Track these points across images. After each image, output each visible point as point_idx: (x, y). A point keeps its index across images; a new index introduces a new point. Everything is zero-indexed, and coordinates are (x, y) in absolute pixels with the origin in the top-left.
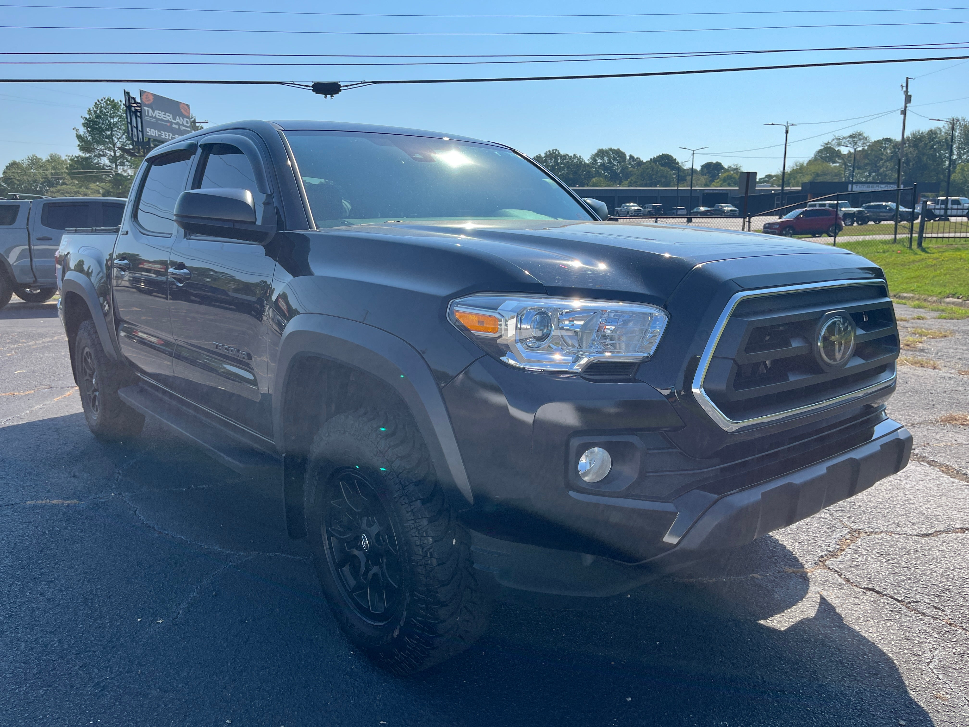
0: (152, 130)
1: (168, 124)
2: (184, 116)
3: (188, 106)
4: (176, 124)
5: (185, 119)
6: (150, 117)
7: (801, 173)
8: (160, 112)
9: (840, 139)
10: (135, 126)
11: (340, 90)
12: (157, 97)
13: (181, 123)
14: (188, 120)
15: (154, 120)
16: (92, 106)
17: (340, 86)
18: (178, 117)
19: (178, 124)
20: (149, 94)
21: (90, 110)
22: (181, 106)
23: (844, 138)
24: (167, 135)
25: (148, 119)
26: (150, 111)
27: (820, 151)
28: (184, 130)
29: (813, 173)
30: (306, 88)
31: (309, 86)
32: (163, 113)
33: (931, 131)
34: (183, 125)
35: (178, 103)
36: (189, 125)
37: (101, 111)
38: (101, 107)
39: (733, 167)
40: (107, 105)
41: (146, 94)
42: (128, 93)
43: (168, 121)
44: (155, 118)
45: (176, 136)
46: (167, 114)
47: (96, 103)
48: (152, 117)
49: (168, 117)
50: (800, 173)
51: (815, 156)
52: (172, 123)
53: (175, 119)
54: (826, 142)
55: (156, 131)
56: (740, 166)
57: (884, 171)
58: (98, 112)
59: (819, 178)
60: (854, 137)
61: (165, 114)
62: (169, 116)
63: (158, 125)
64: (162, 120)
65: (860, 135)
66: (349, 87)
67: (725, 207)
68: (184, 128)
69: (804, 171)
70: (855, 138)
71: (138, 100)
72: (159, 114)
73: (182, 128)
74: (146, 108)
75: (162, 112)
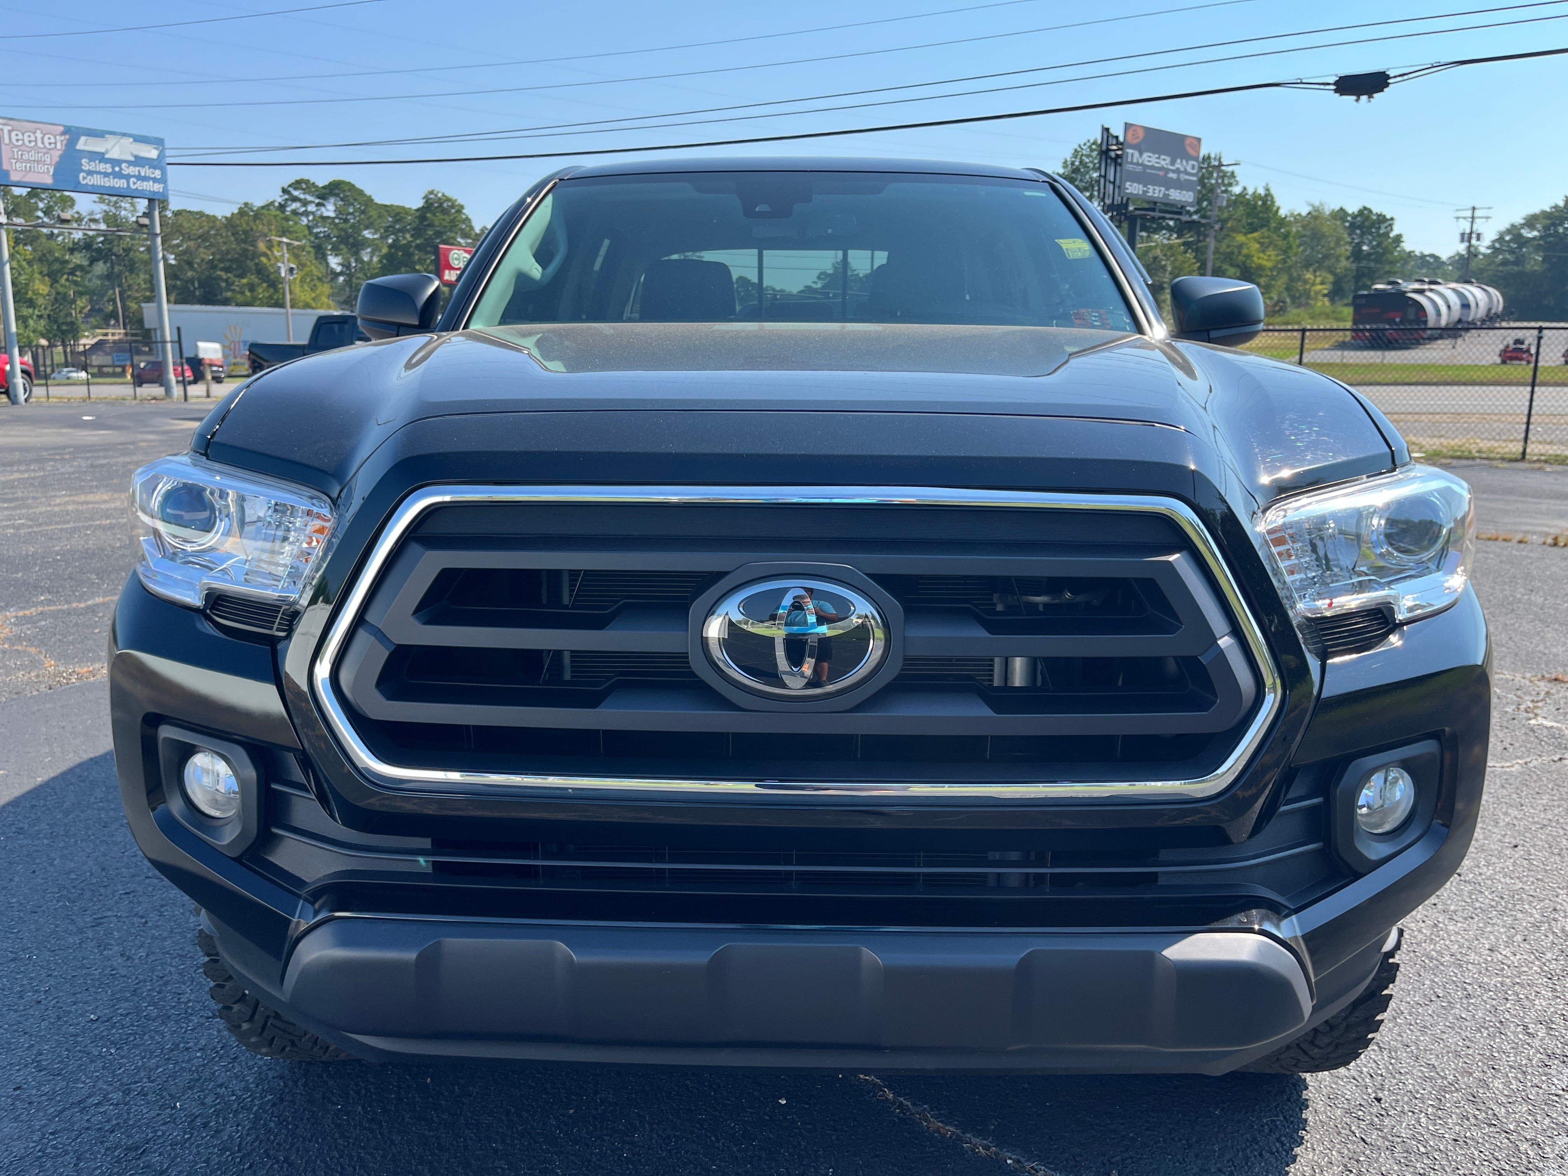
0: (1135, 184)
1: (1161, 173)
2: (1188, 157)
3: (1199, 140)
4: (1173, 171)
5: (1191, 163)
6: (1135, 164)
8: (1150, 154)
10: (1112, 180)
11: (1387, 85)
12: (1150, 132)
13: (1182, 169)
14: (1195, 163)
15: (1139, 169)
16: (1068, 156)
17: (1388, 77)
18: (1179, 161)
19: (1177, 171)
20: (1139, 129)
21: (1065, 162)
22: (1187, 142)
24: (1156, 192)
25: (1129, 167)
26: (1136, 154)
28: (1186, 180)
30: (1322, 87)
31: (1329, 84)
32: (1157, 156)
34: (1186, 172)
35: (1183, 137)
36: (1194, 172)
37: (1081, 162)
38: (1082, 155)
40: (1092, 150)
41: (1134, 128)
42: (1107, 130)
43: (1162, 169)
44: (1142, 165)
45: (1172, 190)
46: (1163, 157)
47: (1076, 150)
48: (1138, 164)
49: (1163, 163)
52: (1167, 171)
53: (1172, 164)
55: (1141, 186)
58: (1077, 163)
61: (1158, 158)
62: (1164, 160)
63: (1146, 176)
64: (1152, 167)
66: (1406, 77)
68: (1187, 177)
71: (1121, 139)
72: (1149, 159)
73: (1183, 177)
74: (1130, 151)
75: (1154, 153)
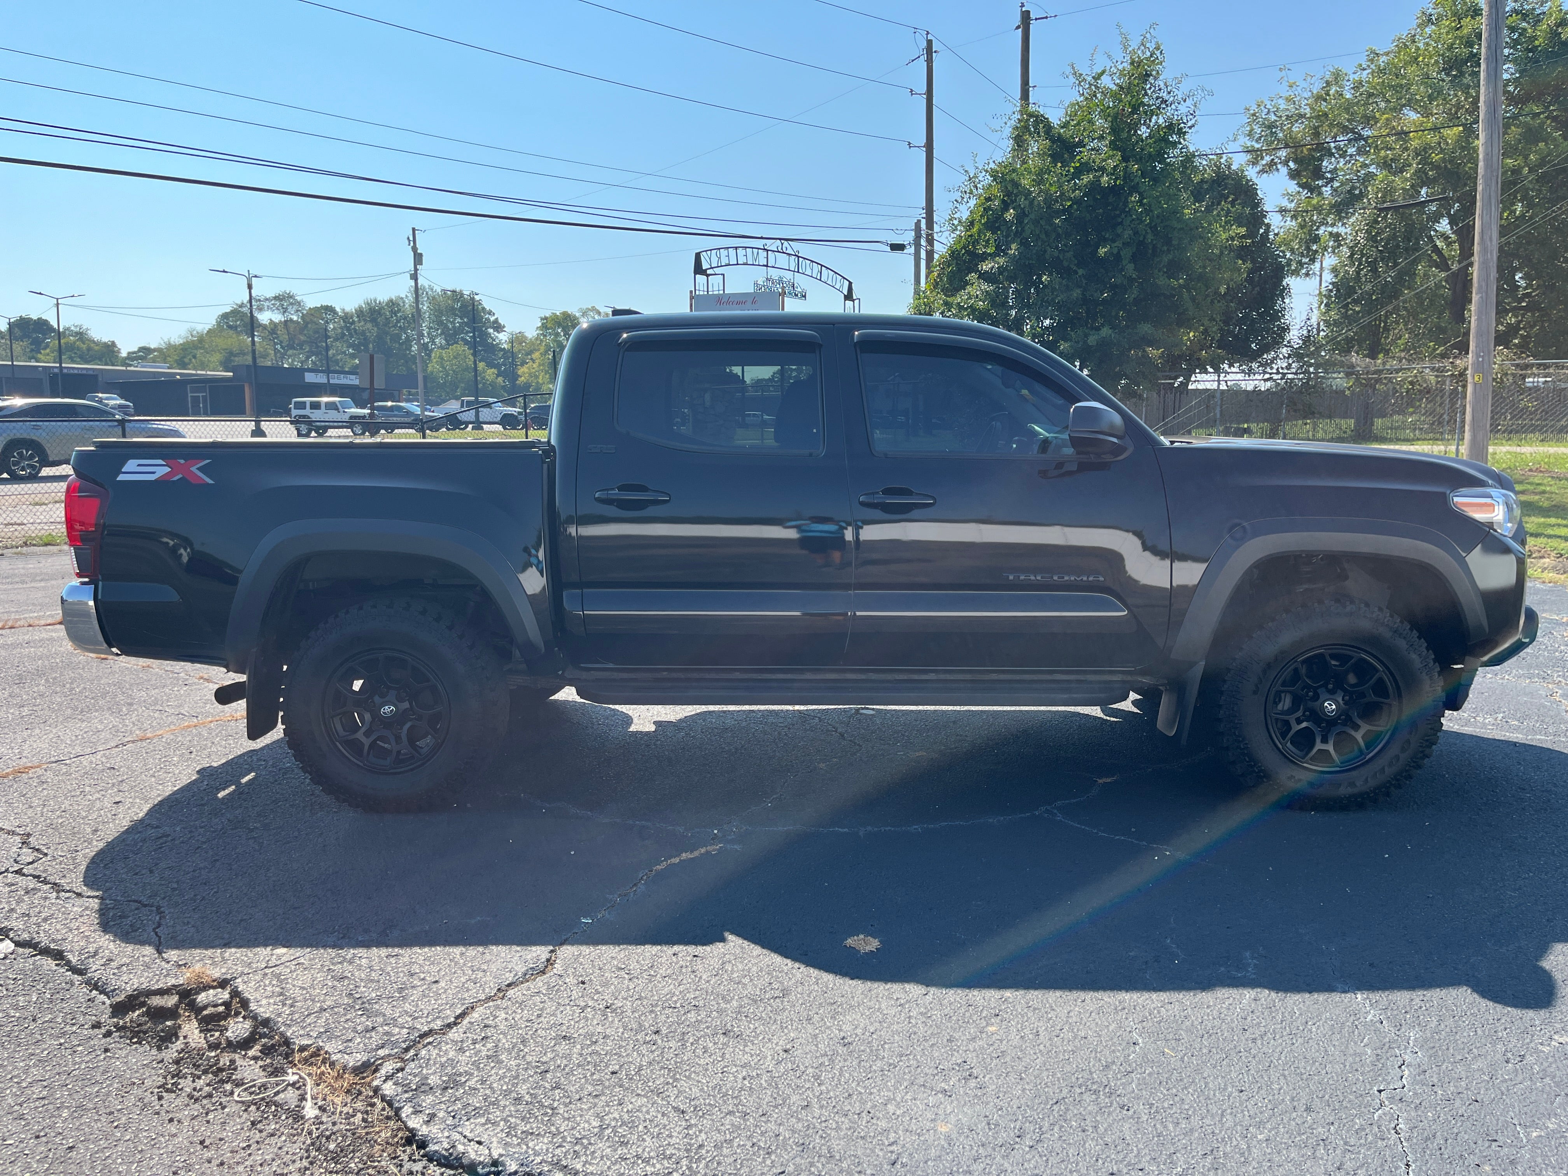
7: (202, 348)
9: (260, 300)
23: (267, 299)
27: (225, 316)
29: (224, 350)
33: (391, 301)
39: (72, 328)
50: (200, 348)
51: (218, 323)
54: (239, 303)
56: (87, 329)
57: (334, 355)
59: (236, 359)
60: (281, 300)
65: (290, 296)
67: (107, 399)
69: (207, 346)
70: (283, 300)
